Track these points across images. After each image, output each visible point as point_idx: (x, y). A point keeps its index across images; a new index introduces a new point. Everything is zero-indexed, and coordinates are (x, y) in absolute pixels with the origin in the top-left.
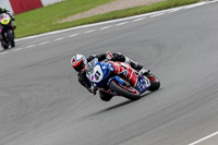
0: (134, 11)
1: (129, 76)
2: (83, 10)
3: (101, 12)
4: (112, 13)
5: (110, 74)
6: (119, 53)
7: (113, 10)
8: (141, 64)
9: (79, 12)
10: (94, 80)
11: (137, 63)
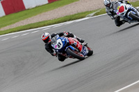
0: (43, 24)
1: (77, 46)
2: (11, 23)
3: (22, 25)
4: (29, 25)
5: (67, 44)
6: (70, 33)
7: (30, 23)
8: (83, 39)
9: (8, 25)
10: (57, 48)
11: (80, 39)
